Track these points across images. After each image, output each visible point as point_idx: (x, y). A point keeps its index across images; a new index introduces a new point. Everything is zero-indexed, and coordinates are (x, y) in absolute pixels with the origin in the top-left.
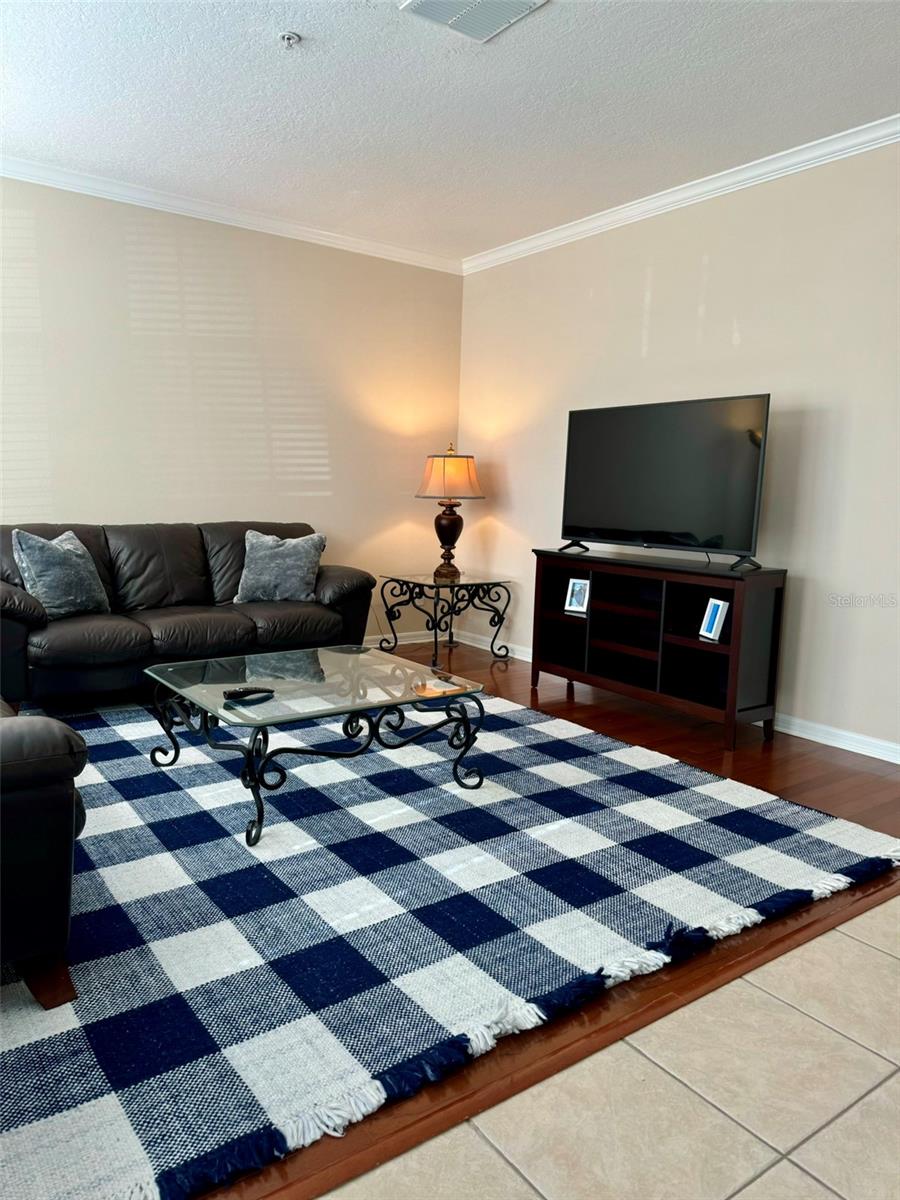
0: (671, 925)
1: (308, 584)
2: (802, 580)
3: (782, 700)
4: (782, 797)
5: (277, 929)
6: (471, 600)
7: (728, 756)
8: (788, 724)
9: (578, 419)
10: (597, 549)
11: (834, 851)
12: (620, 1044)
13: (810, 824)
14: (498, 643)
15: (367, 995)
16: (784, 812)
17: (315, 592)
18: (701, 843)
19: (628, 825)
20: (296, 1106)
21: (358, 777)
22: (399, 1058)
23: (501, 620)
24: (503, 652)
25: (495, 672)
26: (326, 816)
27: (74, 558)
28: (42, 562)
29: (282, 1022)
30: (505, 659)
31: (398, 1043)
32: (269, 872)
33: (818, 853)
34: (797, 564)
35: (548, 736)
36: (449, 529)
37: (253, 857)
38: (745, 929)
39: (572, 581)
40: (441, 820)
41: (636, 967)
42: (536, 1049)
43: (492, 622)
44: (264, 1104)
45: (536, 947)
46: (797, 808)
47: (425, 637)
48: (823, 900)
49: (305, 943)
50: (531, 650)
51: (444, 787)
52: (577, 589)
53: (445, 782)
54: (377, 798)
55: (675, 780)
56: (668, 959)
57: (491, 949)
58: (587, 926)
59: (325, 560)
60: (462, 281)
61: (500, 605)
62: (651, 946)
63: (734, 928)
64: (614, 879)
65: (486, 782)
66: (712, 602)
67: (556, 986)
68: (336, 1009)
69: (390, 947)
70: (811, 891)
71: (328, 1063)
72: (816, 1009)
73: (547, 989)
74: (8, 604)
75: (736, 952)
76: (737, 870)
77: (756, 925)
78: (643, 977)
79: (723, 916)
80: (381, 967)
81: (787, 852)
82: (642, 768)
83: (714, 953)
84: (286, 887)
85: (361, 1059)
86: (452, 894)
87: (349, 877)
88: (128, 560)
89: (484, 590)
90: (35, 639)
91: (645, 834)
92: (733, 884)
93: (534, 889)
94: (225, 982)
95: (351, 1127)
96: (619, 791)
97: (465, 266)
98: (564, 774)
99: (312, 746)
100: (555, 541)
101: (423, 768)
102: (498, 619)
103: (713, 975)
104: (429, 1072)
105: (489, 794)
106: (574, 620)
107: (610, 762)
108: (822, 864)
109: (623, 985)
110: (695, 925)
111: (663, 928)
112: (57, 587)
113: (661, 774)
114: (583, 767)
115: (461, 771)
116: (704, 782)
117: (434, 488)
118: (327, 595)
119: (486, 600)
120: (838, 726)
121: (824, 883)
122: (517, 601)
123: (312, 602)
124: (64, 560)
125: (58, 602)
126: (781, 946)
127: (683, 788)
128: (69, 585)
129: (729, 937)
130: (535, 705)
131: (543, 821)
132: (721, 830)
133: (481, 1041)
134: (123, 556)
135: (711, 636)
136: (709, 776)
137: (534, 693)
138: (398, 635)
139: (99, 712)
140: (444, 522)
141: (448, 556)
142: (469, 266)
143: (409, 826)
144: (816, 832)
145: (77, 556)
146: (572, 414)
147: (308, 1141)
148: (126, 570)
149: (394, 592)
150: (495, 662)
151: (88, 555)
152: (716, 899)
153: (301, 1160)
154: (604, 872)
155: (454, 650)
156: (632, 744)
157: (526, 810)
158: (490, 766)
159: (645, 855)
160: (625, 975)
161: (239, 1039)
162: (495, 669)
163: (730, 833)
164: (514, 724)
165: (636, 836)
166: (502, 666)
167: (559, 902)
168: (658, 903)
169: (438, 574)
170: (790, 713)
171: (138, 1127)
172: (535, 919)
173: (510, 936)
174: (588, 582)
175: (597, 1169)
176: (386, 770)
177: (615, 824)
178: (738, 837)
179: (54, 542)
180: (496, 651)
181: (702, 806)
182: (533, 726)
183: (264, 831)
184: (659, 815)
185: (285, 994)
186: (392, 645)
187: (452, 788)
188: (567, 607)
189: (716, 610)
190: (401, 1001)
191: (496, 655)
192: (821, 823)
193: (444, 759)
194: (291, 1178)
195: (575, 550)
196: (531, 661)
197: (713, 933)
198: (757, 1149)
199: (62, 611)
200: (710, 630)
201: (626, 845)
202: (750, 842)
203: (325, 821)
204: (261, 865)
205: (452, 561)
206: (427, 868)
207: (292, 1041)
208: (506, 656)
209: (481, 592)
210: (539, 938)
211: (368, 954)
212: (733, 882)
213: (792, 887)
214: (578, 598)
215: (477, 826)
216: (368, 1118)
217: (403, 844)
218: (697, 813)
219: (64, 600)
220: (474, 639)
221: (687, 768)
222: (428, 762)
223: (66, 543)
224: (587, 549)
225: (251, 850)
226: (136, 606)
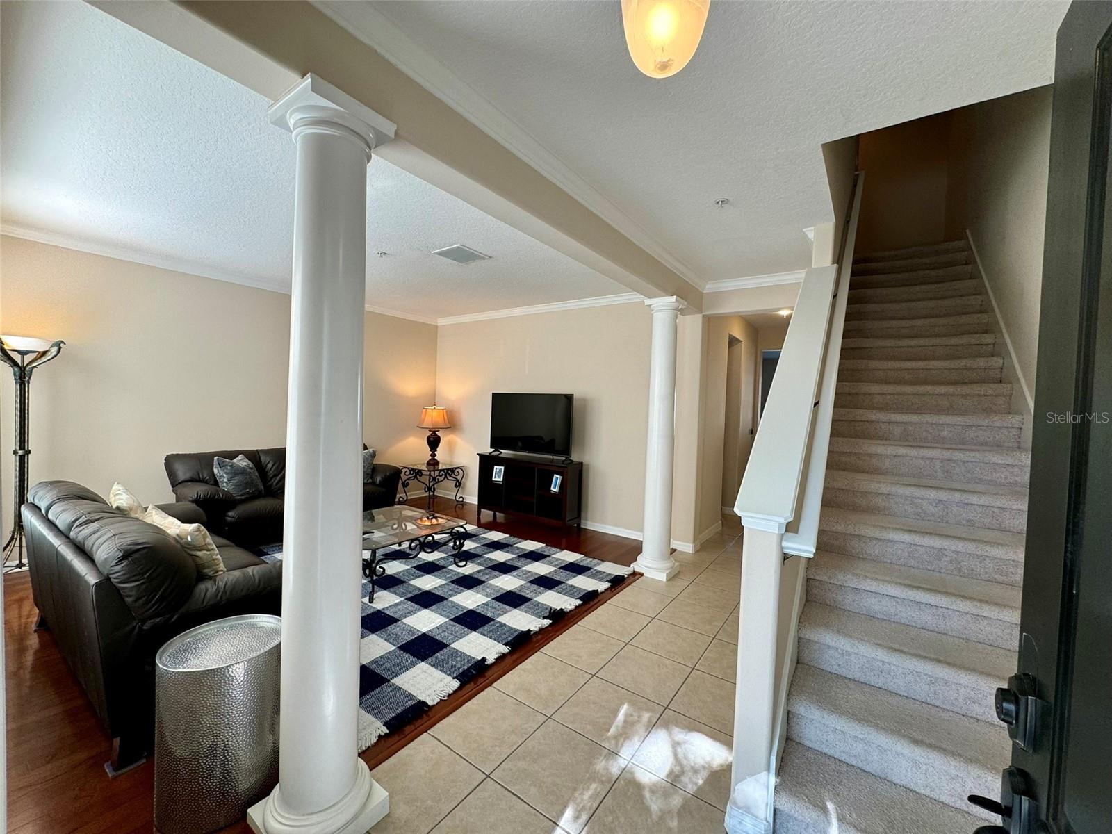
0: (551, 609)
1: (368, 474)
2: (588, 465)
3: (583, 514)
4: (586, 556)
5: (396, 634)
6: (446, 477)
7: (564, 541)
8: (586, 524)
9: (496, 397)
10: (505, 453)
11: (605, 574)
12: (538, 652)
13: (595, 565)
14: (459, 495)
15: (442, 652)
16: (587, 562)
17: (372, 477)
18: (558, 578)
19: (529, 574)
20: (427, 693)
21: (409, 567)
22: (461, 671)
23: (460, 484)
24: (461, 500)
25: (458, 509)
26: (400, 586)
27: (248, 470)
28: (231, 473)
29: (411, 667)
30: (462, 504)
31: (458, 666)
32: (383, 613)
33: (598, 576)
34: (586, 459)
35: (490, 540)
36: (434, 442)
37: (374, 608)
38: (576, 607)
39: (495, 467)
40: (453, 582)
41: (540, 626)
42: (509, 660)
43: (456, 486)
44: (415, 694)
45: (503, 625)
46: (591, 559)
47: (421, 493)
48: (602, 593)
49: (410, 638)
50: (477, 499)
51: (450, 568)
52: (498, 470)
53: (450, 565)
54: (422, 576)
55: (545, 553)
56: (551, 621)
57: (487, 627)
58: (520, 614)
59: (376, 461)
60: (437, 328)
61: (459, 478)
62: (544, 618)
63: (573, 607)
64: (527, 596)
65: (468, 563)
66: (555, 475)
67: (512, 637)
68: (432, 659)
69: (446, 634)
70: (597, 590)
71: (435, 677)
72: (601, 630)
73: (510, 639)
74: (216, 497)
75: (573, 616)
76: (572, 586)
77: (580, 605)
78: (543, 629)
79: (569, 603)
80: (445, 641)
81: (589, 577)
82: (531, 550)
83: (566, 617)
84: (393, 618)
85: (447, 674)
86: (465, 611)
87: (419, 610)
88: (272, 467)
89: (451, 471)
90: (230, 514)
91: (536, 577)
92: (571, 591)
93: (497, 604)
94: (381, 657)
95: (449, 695)
96: (523, 561)
97: (439, 322)
98: (500, 556)
99: (382, 555)
100: (487, 449)
101: (438, 560)
102: (459, 484)
103: (566, 625)
104: (473, 671)
105: (470, 569)
106: (497, 485)
107: (518, 548)
108: (601, 580)
109: (536, 633)
110: (559, 608)
111: (548, 611)
112: (241, 485)
113: (539, 551)
114: (508, 552)
115: (457, 560)
116: (557, 553)
117: (427, 423)
118: (378, 479)
119: (453, 475)
120: (603, 523)
121: (602, 586)
122: (467, 474)
123: (370, 483)
124: (242, 471)
125: (241, 493)
126: (587, 612)
127: (549, 556)
128: (247, 483)
129: (571, 611)
130: (480, 525)
131: (495, 577)
132: (564, 571)
133: (491, 659)
134: (270, 466)
135: (555, 490)
136: (558, 550)
137: (479, 519)
138: (408, 494)
139: (261, 547)
140: (432, 439)
141: (433, 455)
142: (441, 322)
143: (439, 586)
144: (598, 568)
145: (250, 468)
146: (494, 395)
147: (435, 703)
148: (271, 473)
149: (406, 473)
150: (457, 505)
151: (254, 467)
152: (566, 598)
153: (434, 710)
154: (523, 594)
155: (435, 500)
156: (526, 539)
157: (487, 574)
158: (468, 557)
159: (537, 585)
160: (537, 629)
161: (396, 676)
162: (457, 509)
163: (568, 572)
164: (474, 536)
165: (533, 578)
166: (461, 506)
167: (507, 607)
168: (544, 603)
169: (428, 464)
170: (586, 520)
171: (368, 711)
172: (499, 615)
173: (492, 623)
174: (503, 468)
175: (537, 691)
176: (421, 563)
177: (524, 574)
178: (571, 573)
179: (235, 461)
180: (457, 499)
181: (557, 563)
182: (482, 536)
183: (375, 595)
184: (540, 568)
185: (409, 658)
186: (405, 499)
187: (453, 567)
188: (493, 479)
189: (557, 479)
190: (456, 653)
191: (458, 501)
192: (600, 564)
193: (446, 555)
194: (431, 716)
195: (496, 453)
196: (477, 503)
197: (565, 610)
198: (586, 675)
199: (243, 498)
200: (555, 488)
201: (530, 582)
202: (575, 575)
203: (401, 588)
204: (379, 611)
205: (436, 457)
206: (452, 602)
207: (418, 672)
208: (462, 501)
209: (451, 472)
210: (503, 622)
211: (438, 638)
212: (570, 591)
213: (591, 590)
214: (498, 475)
215: (469, 583)
216: (455, 692)
217: (439, 594)
218: (555, 566)
219: (243, 491)
220: (445, 494)
221: (549, 548)
222: (439, 557)
223: (241, 462)
224: (501, 453)
225: (371, 604)
226: (277, 491)
